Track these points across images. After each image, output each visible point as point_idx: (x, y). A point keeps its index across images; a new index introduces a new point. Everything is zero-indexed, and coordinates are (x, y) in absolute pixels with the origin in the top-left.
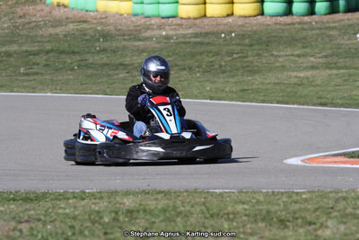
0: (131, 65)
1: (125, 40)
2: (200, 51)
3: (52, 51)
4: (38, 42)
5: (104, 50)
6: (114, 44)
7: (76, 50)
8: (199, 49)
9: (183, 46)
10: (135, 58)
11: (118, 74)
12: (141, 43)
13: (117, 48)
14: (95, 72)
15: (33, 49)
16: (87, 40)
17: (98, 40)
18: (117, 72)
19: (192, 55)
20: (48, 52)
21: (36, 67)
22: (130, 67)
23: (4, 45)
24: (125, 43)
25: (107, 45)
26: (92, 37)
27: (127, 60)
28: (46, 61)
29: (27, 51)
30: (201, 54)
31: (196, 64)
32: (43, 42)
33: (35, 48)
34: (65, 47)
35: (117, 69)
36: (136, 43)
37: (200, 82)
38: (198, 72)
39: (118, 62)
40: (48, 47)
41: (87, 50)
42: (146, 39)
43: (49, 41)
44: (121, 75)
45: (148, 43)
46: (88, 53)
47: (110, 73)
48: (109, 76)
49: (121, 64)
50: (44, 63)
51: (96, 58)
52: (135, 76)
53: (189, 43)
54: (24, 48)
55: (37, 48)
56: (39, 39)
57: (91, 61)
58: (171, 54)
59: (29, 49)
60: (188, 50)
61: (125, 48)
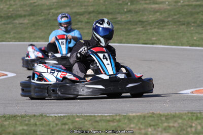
0: (147, 21)
1: (146, 4)
2: (198, 11)
3: (93, 12)
4: (85, 6)
5: (129, 11)
6: (138, 7)
7: (110, 11)
8: (198, 10)
9: (187, 8)
10: (151, 16)
11: (135, 28)
12: (157, 6)
13: (139, 9)
14: (120, 27)
15: (80, 11)
16: (119, 4)
17: (127, 4)
18: (136, 27)
19: (192, 14)
20: (90, 13)
21: (79, 24)
22: (146, 23)
23: (61, 8)
24: (146, 6)
25: (132, 7)
26: (123, 2)
27: (145, 18)
28: (88, 19)
29: (76, 12)
30: (198, 13)
31: (193, 21)
32: (88, 6)
33: (82, 10)
34: (103, 9)
35: (136, 25)
36: (154, 6)
37: (191, 33)
38: (193, 26)
39: (138, 20)
40: (91, 9)
41: (118, 11)
42: (161, 3)
43: (92, 5)
44: (138, 29)
45: (161, 6)
46: (119, 13)
47: (131, 27)
48: (129, 29)
49: (140, 21)
50: (87, 20)
51: (123, 17)
52: (147, 30)
53: (191, 5)
54: (74, 10)
55: (83, 10)
56: (86, 4)
57: (119, 19)
58: (176, 13)
59: (77, 11)
60: (190, 10)
61: (145, 9)
